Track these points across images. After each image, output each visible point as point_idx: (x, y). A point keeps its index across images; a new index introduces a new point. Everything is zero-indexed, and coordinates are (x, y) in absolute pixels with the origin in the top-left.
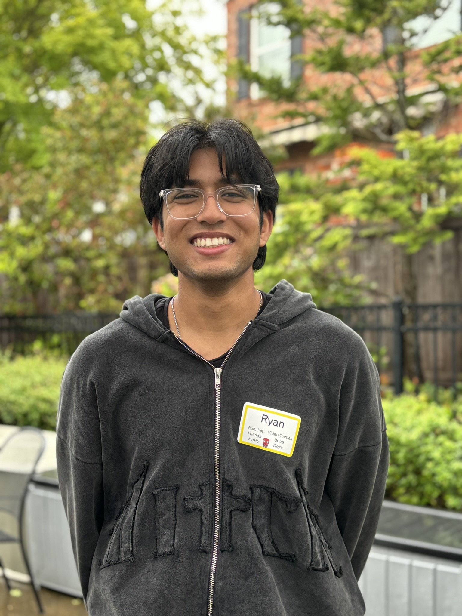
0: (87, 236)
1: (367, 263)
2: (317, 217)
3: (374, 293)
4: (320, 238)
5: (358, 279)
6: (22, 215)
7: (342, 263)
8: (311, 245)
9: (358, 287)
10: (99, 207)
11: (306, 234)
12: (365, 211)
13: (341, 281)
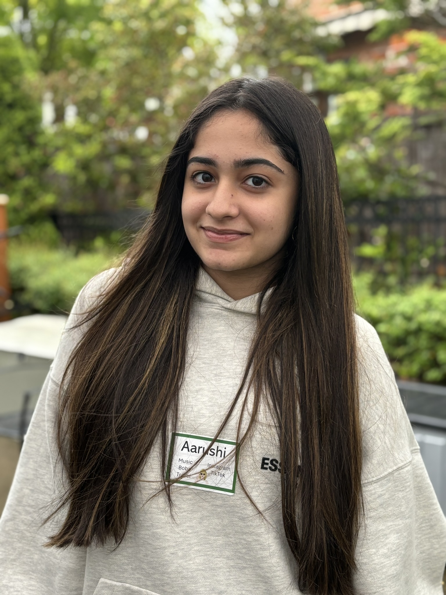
0: (142, 133)
1: (424, 153)
2: (374, 107)
3: (431, 184)
4: (377, 128)
5: (416, 169)
6: (79, 114)
7: (400, 154)
8: (368, 136)
9: (416, 177)
10: (152, 104)
11: (363, 125)
12: (422, 98)
13: (398, 171)
